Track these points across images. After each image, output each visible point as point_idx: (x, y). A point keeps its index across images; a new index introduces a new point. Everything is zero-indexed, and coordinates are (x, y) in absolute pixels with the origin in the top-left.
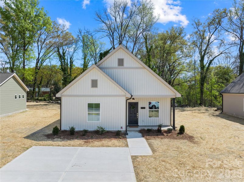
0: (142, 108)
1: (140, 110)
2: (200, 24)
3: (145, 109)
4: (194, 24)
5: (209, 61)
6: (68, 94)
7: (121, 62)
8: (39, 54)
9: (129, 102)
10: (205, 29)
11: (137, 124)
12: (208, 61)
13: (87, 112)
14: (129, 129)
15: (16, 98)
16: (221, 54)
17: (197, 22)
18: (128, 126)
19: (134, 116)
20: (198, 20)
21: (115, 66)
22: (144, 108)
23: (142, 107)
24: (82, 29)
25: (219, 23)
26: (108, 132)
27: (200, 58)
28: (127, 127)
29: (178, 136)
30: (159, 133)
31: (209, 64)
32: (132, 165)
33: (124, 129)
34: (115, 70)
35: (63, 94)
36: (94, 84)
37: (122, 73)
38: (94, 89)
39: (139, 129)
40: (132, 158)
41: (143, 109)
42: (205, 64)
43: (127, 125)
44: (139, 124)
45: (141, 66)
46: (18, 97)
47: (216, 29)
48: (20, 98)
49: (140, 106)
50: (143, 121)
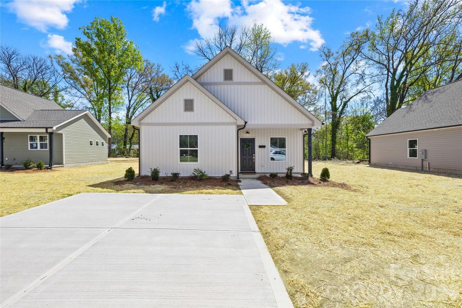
0: (260, 147)
1: (257, 149)
2: (331, 54)
3: (266, 149)
4: (323, 55)
5: (343, 103)
6: (150, 121)
7: (228, 75)
8: (130, 101)
9: (241, 139)
10: (339, 60)
11: (254, 170)
12: (341, 103)
13: (179, 149)
14: (241, 176)
15: (91, 144)
16: (360, 92)
17: (326, 52)
18: (240, 173)
19: (249, 159)
20: (329, 50)
21: (219, 81)
22: (264, 147)
23: (260, 145)
24: (180, 63)
25: (358, 50)
26: (211, 178)
27: (331, 98)
28: (239, 175)
29: (320, 183)
30: (289, 180)
31: (344, 107)
32: (253, 218)
33: (234, 174)
34: (219, 87)
35: (142, 121)
36: (189, 105)
37: (229, 90)
38: (189, 113)
39: (256, 176)
40: (250, 208)
41: (263, 149)
42: (337, 107)
43: (239, 171)
44: (257, 171)
45: (260, 81)
46: (94, 143)
47: (354, 59)
48: (97, 145)
49: (257, 144)
50: (262, 166)
